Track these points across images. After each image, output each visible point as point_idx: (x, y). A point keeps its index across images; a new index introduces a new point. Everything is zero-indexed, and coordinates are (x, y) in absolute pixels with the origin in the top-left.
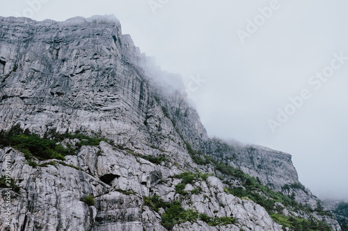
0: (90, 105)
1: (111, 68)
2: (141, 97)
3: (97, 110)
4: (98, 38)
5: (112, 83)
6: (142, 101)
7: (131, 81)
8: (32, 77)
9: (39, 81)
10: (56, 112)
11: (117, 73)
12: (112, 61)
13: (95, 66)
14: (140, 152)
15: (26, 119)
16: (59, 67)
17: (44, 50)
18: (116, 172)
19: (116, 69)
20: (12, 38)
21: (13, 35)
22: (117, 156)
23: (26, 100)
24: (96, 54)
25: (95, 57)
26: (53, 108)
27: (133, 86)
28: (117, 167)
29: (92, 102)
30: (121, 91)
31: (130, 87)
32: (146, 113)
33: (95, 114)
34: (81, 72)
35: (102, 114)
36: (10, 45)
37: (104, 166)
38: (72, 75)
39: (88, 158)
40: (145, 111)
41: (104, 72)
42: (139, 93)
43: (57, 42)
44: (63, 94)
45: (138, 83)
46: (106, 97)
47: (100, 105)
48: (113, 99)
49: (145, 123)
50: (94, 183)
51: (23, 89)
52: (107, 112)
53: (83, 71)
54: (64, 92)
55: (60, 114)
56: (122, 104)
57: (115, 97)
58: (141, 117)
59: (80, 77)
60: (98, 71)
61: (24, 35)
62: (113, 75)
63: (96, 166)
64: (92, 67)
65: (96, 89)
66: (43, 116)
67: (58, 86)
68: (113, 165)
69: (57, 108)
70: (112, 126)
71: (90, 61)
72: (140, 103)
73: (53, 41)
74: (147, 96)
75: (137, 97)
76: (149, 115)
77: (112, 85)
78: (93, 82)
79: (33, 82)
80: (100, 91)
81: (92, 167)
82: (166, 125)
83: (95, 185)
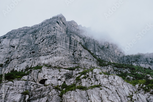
0: (46, 53)
1: (54, 35)
2: (70, 44)
3: (48, 54)
4: (50, 24)
5: (55, 41)
6: (71, 45)
7: (65, 38)
8: (22, 49)
9: (25, 50)
10: (31, 60)
11: (57, 36)
12: (55, 32)
13: (48, 36)
14: (66, 67)
15: (18, 67)
16: (35, 42)
17: (29, 37)
18: (46, 78)
19: (57, 35)
20: (18, 36)
21: (18, 35)
22: (48, 71)
23: (19, 59)
24: (48, 31)
25: (48, 33)
26: (29, 59)
27: (65, 40)
28: (46, 75)
29: (46, 51)
30: (59, 43)
31: (64, 40)
32: (74, 50)
33: (48, 57)
34: (43, 41)
35: (50, 55)
36: (17, 39)
37: (41, 76)
38: (39, 43)
39: (33, 75)
40: (73, 49)
41: (52, 38)
42: (69, 42)
43: (35, 32)
44: (34, 52)
45: (68, 38)
46: (52, 48)
47: (50, 52)
48: (56, 48)
49: (73, 54)
50: (33, 85)
51: (18, 55)
52: (52, 54)
53: (44, 40)
54: (35, 51)
55: (32, 60)
56: (60, 49)
57: (56, 47)
58: (71, 52)
59: (42, 43)
60: (49, 38)
61: (23, 34)
62: (55, 37)
63: (37, 78)
64: (47, 37)
65: (48, 46)
66: (25, 63)
67: (33, 49)
68: (45, 75)
69: (31, 58)
70: (54, 60)
71: (46, 35)
72: (70, 46)
73: (33, 32)
74: (73, 43)
75: (68, 44)
76: (75, 50)
77: (55, 42)
78: (47, 43)
79: (23, 51)
80: (50, 46)
81: (35, 78)
82: (84, 53)
83: (33, 86)
